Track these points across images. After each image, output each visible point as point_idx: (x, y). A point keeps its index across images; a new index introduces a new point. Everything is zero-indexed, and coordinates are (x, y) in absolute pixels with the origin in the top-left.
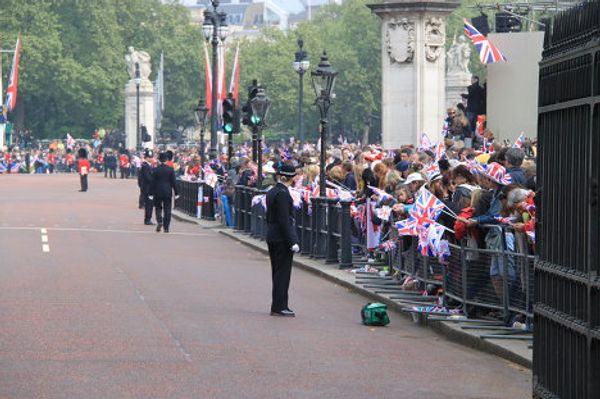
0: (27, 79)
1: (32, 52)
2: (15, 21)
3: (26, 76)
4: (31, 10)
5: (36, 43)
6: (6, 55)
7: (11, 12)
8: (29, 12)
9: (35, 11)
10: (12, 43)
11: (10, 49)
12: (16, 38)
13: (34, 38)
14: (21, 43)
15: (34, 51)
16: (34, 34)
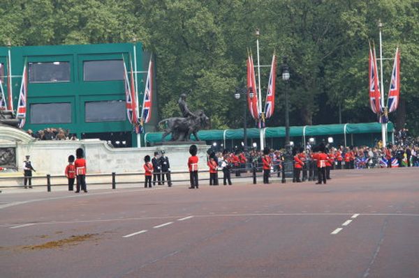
0: (407, 82)
1: (410, 57)
2: (395, 32)
3: (406, 79)
4: (410, 20)
5: (414, 50)
6: (388, 63)
7: (392, 24)
8: (408, 23)
9: (413, 21)
10: (393, 52)
11: (391, 57)
12: (396, 48)
13: (412, 46)
14: (401, 50)
15: (412, 57)
16: (412, 41)
